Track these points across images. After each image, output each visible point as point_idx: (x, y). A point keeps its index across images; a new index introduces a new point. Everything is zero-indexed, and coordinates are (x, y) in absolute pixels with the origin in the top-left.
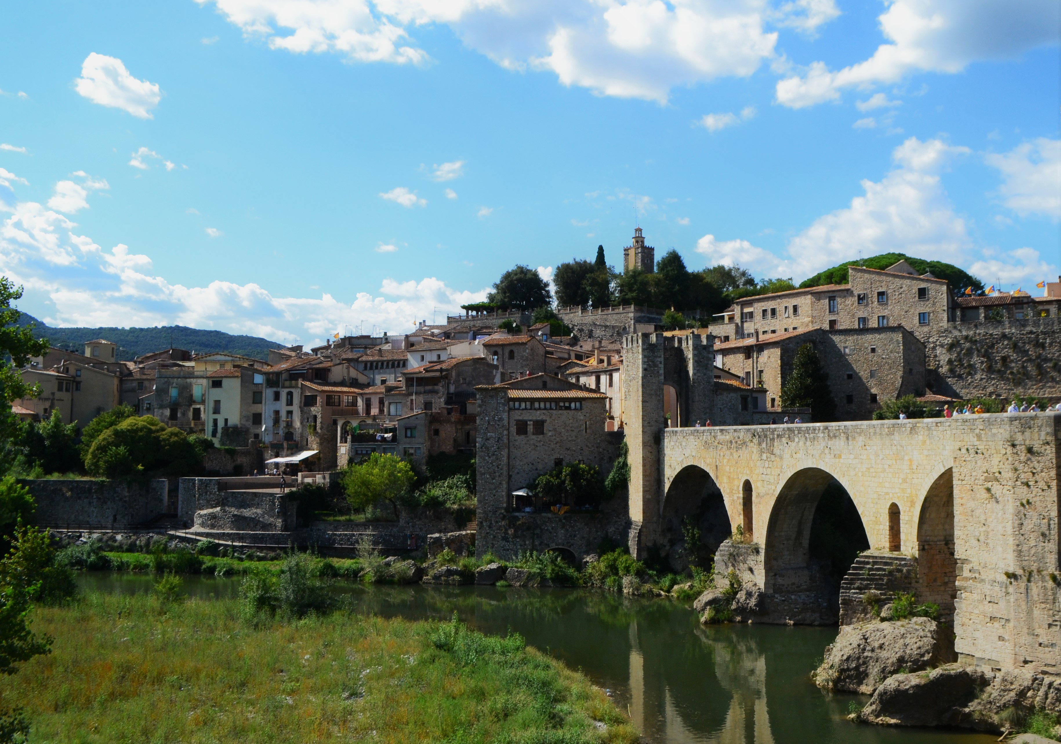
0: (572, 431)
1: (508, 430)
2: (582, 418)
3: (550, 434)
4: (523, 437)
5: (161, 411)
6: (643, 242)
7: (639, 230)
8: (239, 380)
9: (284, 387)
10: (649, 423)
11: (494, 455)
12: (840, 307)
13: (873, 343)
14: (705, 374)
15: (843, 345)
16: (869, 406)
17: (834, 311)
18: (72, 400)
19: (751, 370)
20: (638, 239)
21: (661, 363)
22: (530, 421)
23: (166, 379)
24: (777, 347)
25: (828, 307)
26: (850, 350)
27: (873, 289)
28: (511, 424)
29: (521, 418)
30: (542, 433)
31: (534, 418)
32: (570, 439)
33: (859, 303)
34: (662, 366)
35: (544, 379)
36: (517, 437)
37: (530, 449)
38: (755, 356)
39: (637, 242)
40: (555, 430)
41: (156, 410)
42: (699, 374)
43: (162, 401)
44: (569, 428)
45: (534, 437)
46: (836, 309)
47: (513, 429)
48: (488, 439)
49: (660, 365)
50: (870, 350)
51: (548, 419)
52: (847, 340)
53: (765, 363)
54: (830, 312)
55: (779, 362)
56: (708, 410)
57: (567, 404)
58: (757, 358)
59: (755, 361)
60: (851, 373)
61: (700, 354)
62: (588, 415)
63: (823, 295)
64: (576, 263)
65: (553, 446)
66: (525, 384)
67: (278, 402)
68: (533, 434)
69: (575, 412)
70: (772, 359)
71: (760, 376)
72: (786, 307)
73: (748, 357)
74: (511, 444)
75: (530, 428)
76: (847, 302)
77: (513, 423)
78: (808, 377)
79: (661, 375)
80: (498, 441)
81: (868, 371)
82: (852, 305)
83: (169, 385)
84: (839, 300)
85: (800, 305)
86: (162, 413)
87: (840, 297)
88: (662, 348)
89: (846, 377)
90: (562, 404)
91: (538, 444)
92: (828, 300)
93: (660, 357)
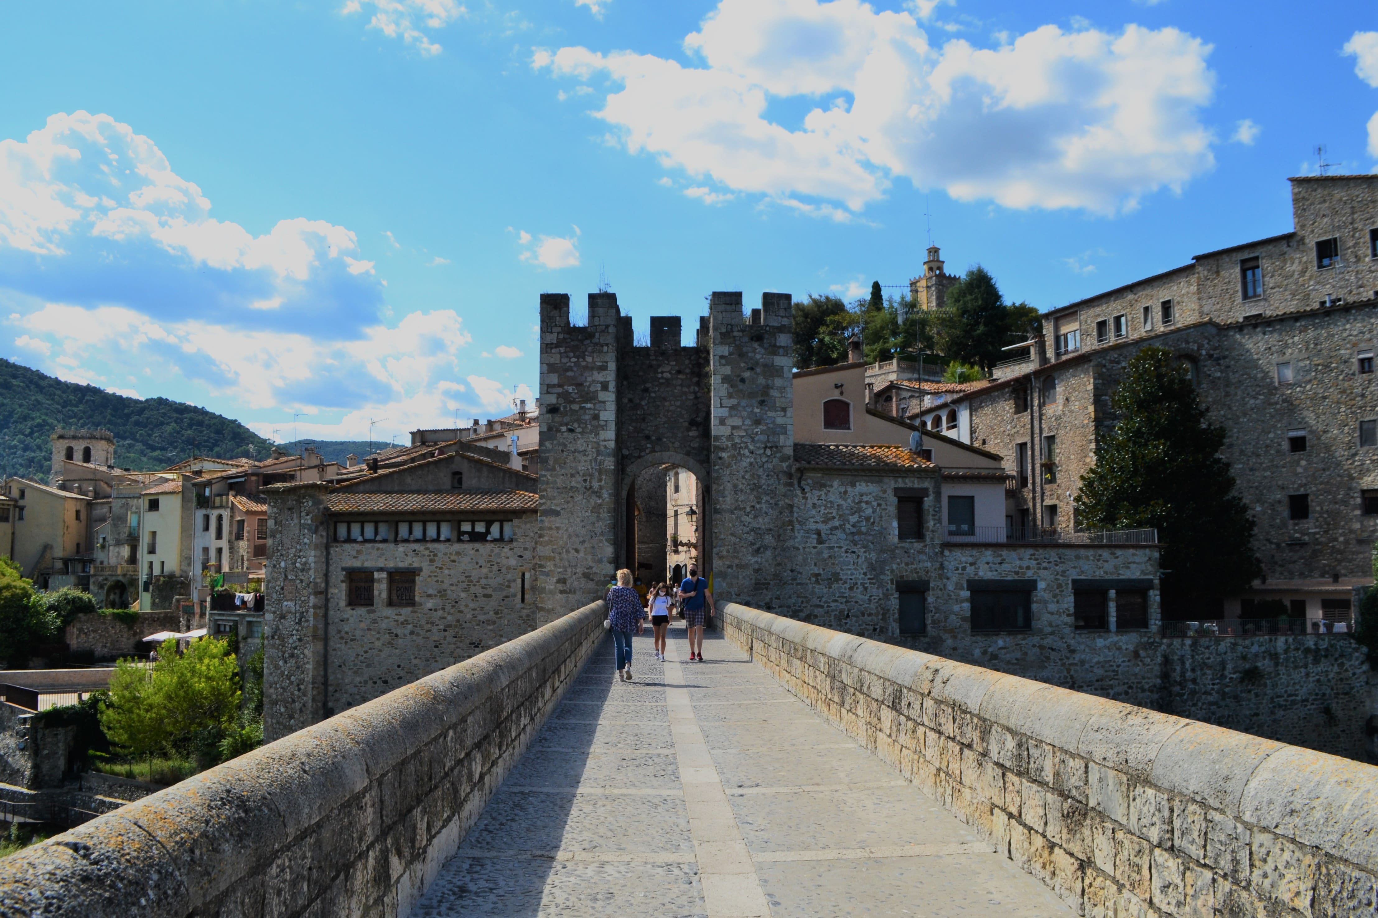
0: (487, 596)
1: (325, 592)
2: (513, 562)
3: (430, 604)
4: (362, 611)
5: (117, 549)
6: (940, 268)
7: (934, 251)
8: (180, 496)
9: (214, 507)
10: (562, 581)
11: (292, 656)
12: (1270, 282)
13: (1363, 346)
14: (757, 422)
15: (1275, 358)
16: (1357, 526)
17: (1255, 295)
18: (13, 533)
19: (1027, 439)
20: (932, 265)
21: (605, 387)
22: (381, 570)
23: (124, 500)
24: (1086, 372)
25: (1239, 287)
26: (1297, 371)
27: (1359, 225)
28: (333, 580)
29: (357, 564)
30: (411, 603)
31: (391, 564)
32: (481, 617)
33: (1320, 266)
34: (609, 397)
35: (455, 467)
36: (349, 613)
37: (378, 644)
38: (1036, 403)
39: (931, 269)
40: (442, 593)
41: (111, 548)
42: (737, 422)
43: (119, 534)
44: (477, 590)
45: (390, 612)
46: (1260, 290)
47: (339, 592)
48: (283, 617)
49: (602, 396)
50: (1356, 367)
51: (425, 565)
52: (1286, 346)
53: (1058, 418)
54: (1245, 296)
55: (1091, 409)
56: (769, 539)
57: (480, 528)
58: (1041, 406)
59: (1036, 415)
60: (1300, 433)
61: (742, 355)
62: (527, 555)
63: (1226, 258)
64: (815, 301)
65: (436, 635)
66: (409, 480)
67: (207, 533)
68: (390, 604)
69: (495, 548)
70: (1075, 406)
71: (1050, 451)
72: (1146, 309)
73: (1022, 406)
74: (332, 630)
75: (381, 590)
76: (1289, 268)
77: (338, 576)
78: (1157, 437)
79: (604, 427)
80: (299, 623)
81: (1353, 424)
82: (1303, 272)
83: (127, 510)
84: (1265, 264)
85: (1177, 299)
86: (118, 553)
87: (1270, 257)
88: (610, 339)
89: (1285, 445)
90: (466, 527)
91: (399, 632)
92: (1238, 270)
93: (603, 368)
